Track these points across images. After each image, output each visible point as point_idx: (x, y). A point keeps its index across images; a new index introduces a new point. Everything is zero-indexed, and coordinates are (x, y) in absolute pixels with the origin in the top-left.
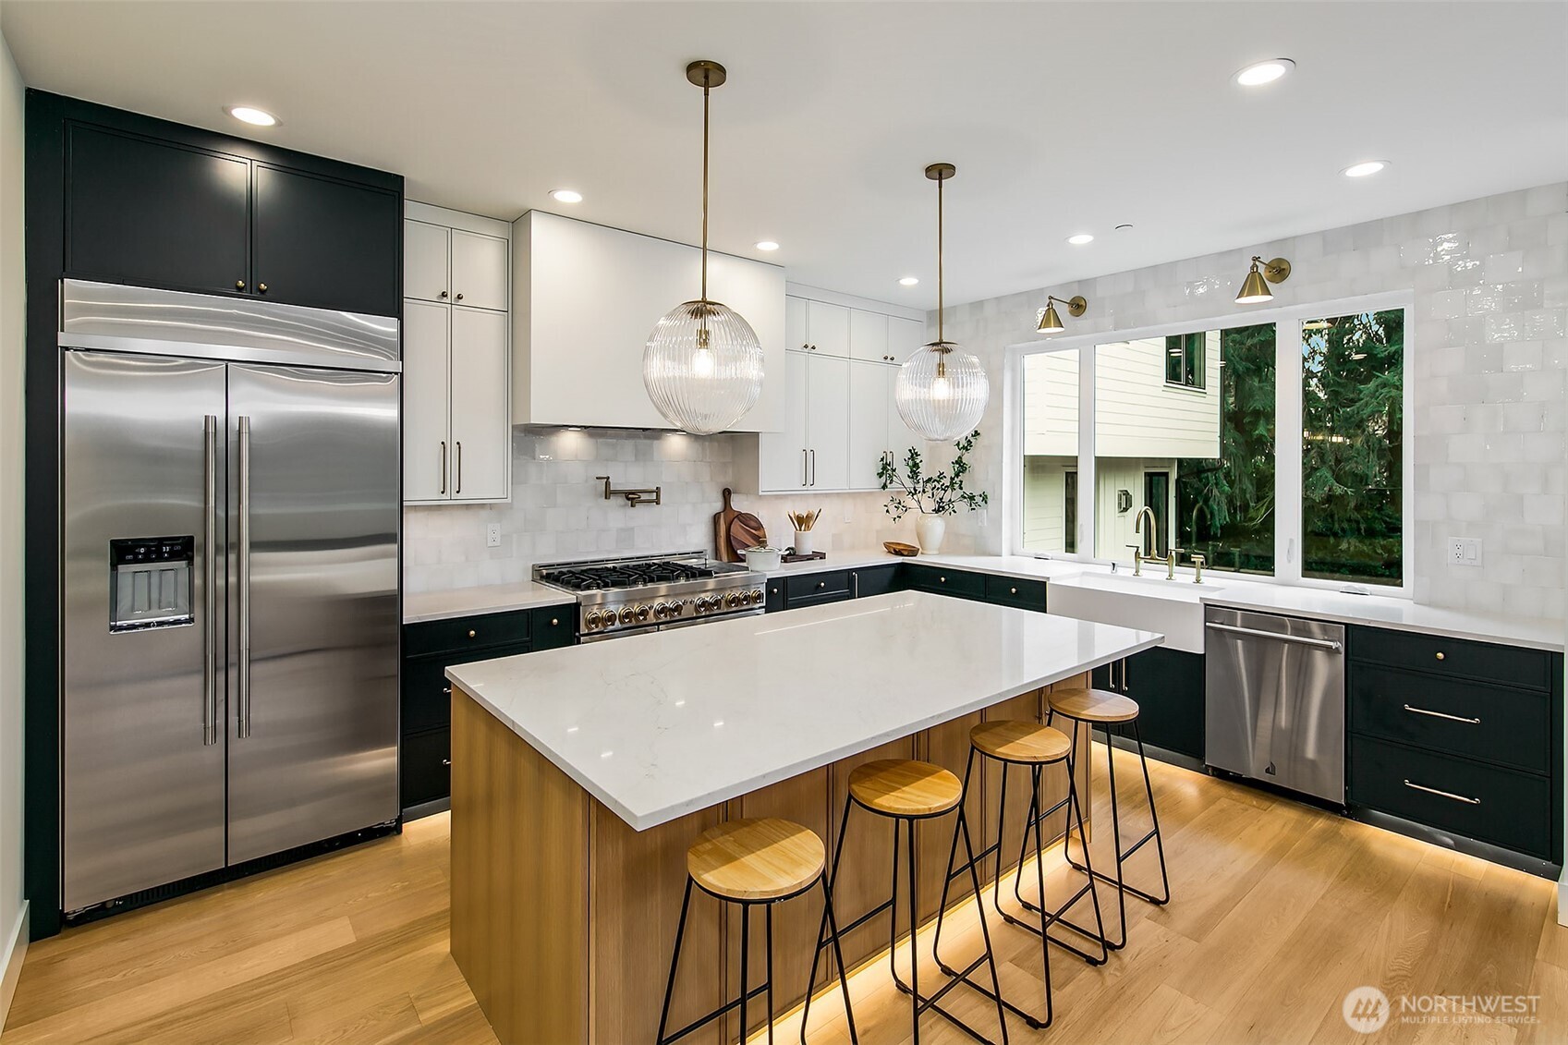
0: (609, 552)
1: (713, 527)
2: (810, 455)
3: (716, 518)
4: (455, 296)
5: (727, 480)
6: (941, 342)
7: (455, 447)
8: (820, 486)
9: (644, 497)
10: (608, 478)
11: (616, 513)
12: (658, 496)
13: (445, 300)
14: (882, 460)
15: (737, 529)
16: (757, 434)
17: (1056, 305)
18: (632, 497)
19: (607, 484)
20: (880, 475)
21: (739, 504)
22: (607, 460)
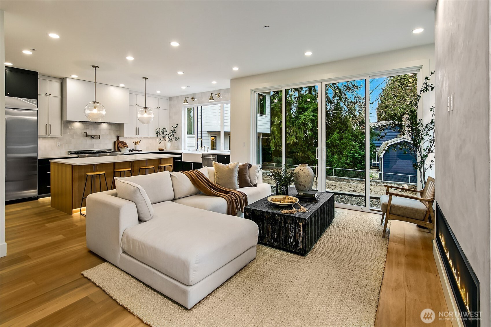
0: (88, 149)
1: (114, 144)
2: (137, 128)
3: (115, 142)
4: (49, 94)
5: (117, 134)
6: (145, 107)
7: (49, 125)
8: (140, 135)
9: (95, 137)
10: (87, 133)
11: (89, 141)
12: (99, 137)
13: (47, 95)
14: (157, 130)
15: (120, 145)
16: (124, 124)
17: (187, 99)
18: (93, 137)
19: (87, 134)
20: (156, 133)
21: (121, 139)
22: (86, 129)
